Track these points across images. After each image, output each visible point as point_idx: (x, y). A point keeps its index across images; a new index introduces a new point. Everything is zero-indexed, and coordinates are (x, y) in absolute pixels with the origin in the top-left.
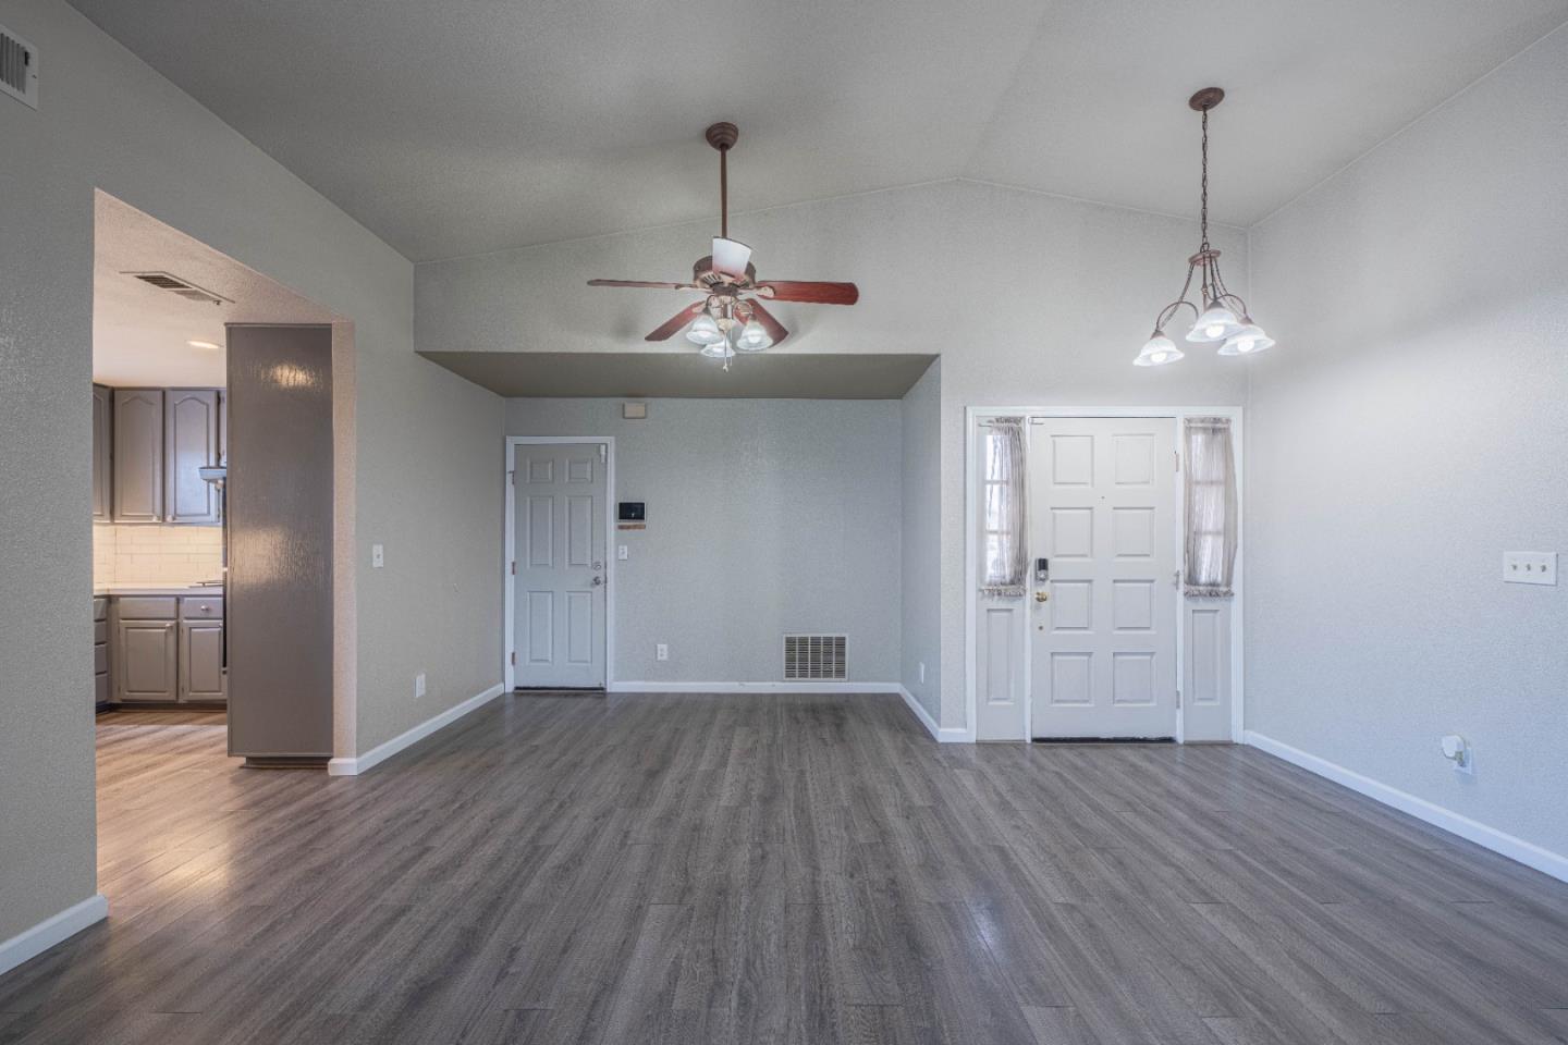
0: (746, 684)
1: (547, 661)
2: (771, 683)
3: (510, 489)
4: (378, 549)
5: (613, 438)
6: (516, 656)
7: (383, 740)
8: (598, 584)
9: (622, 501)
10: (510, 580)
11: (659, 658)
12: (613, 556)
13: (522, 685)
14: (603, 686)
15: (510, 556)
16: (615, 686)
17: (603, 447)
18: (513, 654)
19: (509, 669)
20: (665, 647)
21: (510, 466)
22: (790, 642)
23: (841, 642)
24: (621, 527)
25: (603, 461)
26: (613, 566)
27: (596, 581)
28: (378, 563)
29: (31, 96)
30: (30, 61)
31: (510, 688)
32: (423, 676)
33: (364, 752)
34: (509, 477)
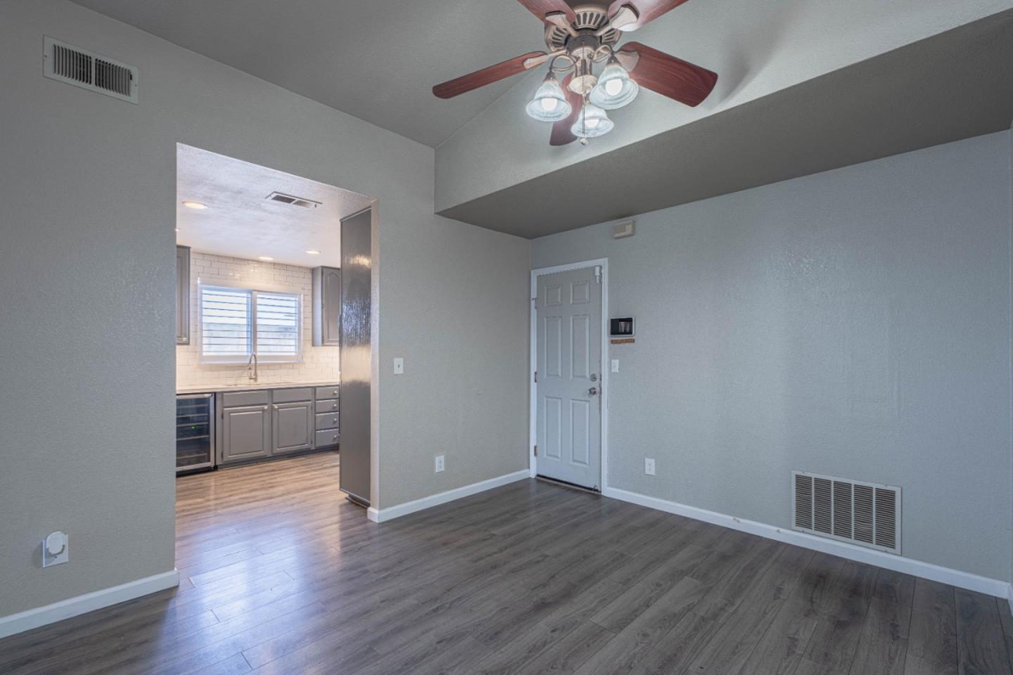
0: (741, 520)
1: (557, 457)
2: (776, 528)
3: (534, 313)
4: (398, 362)
5: (606, 260)
6: (538, 449)
7: (404, 500)
8: (595, 393)
9: (613, 318)
10: (534, 386)
11: (647, 472)
12: (607, 370)
13: (541, 474)
14: (598, 488)
15: (534, 368)
16: (608, 491)
17: (597, 269)
18: (535, 447)
19: (533, 459)
20: (652, 461)
21: (534, 295)
22: (803, 484)
23: (887, 498)
24: (612, 342)
25: (598, 281)
26: (607, 378)
27: (592, 392)
28: (399, 370)
29: (134, 97)
30: (133, 78)
31: (533, 475)
32: (442, 458)
33: (386, 507)
34: (533, 303)
